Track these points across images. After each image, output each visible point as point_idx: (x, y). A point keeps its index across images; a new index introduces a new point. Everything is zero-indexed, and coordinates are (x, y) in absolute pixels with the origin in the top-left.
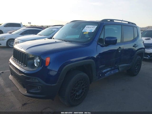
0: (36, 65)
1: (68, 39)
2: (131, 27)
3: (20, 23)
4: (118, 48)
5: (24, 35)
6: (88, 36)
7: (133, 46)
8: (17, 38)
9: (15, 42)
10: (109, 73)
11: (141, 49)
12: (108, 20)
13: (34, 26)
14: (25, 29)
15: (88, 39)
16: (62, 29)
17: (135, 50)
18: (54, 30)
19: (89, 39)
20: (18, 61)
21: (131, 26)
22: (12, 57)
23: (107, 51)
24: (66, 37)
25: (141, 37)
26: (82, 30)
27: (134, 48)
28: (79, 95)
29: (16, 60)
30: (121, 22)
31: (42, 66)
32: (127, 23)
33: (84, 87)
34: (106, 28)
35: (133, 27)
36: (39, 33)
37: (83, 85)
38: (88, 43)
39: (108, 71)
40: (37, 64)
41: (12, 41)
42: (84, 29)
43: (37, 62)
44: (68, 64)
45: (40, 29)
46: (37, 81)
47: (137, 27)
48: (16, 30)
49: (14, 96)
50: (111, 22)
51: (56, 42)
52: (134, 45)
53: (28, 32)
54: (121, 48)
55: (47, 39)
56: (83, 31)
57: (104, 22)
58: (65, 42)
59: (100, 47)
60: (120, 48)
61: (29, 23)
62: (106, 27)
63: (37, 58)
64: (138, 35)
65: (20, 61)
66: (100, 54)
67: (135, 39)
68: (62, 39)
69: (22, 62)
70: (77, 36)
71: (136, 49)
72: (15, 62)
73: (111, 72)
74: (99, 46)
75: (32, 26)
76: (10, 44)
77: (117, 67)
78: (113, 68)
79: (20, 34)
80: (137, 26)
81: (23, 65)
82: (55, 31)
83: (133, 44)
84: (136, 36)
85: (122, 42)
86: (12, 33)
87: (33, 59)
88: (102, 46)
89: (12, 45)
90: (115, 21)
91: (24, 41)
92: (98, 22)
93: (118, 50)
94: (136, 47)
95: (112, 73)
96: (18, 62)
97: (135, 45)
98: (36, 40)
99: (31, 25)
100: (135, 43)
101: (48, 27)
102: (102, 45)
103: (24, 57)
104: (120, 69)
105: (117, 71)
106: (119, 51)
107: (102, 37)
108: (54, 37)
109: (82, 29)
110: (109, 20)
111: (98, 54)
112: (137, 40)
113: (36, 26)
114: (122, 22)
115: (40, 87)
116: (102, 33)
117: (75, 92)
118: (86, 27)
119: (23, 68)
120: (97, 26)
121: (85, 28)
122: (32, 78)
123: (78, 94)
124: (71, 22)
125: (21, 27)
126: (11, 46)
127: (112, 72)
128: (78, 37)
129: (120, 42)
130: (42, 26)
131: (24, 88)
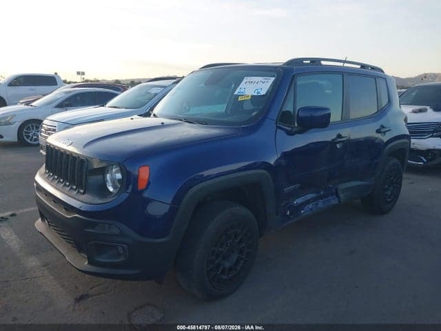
0: (111, 189)
1: (196, 117)
2: (371, 79)
3: (53, 74)
4: (335, 137)
5: (68, 108)
6: (252, 107)
7: (378, 131)
8: (50, 118)
9: (43, 130)
10: (310, 206)
11: (398, 139)
12: (305, 62)
13: (93, 81)
14: (70, 92)
15: (251, 113)
16: (179, 88)
17: (383, 142)
18: (154, 91)
19: (254, 114)
20: (61, 180)
21: (369, 75)
22: (43, 169)
23: (303, 147)
24: (189, 110)
25: (400, 105)
26: (235, 89)
27: (379, 136)
28: (230, 269)
29: (54, 178)
30: (341, 64)
31: (129, 191)
32: (359, 67)
33: (244, 245)
34: (299, 83)
35: (376, 78)
36: (111, 103)
37: (240, 242)
38: (250, 125)
39: (308, 202)
40: (114, 187)
41: (32, 126)
42: (240, 86)
43: (113, 181)
44: (196, 184)
45: (111, 91)
46: (115, 231)
47: (385, 78)
48: (44, 95)
49: (51, 277)
50: (313, 67)
51: (163, 125)
52: (378, 128)
53: (78, 98)
54: (343, 135)
55: (136, 116)
56: (236, 93)
57: (295, 67)
58: (187, 124)
59: (285, 135)
60: (339, 136)
61: (78, 73)
62: (300, 81)
63: (114, 170)
64: (390, 101)
65: (66, 179)
66: (285, 155)
67: (382, 112)
68: (179, 116)
69: (72, 182)
70: (221, 108)
71: (385, 138)
72: (51, 183)
73: (317, 204)
74: (281, 133)
75: (87, 81)
76: (29, 136)
77: (334, 191)
78: (322, 193)
79: (56, 107)
80: (385, 75)
81: (76, 190)
82: (156, 94)
83: (376, 125)
84: (384, 102)
85: (346, 121)
86: (33, 104)
87: (103, 171)
88: (290, 133)
89: (34, 137)
90: (323, 63)
91: (68, 125)
92: (276, 67)
93: (333, 143)
94: (384, 134)
95: (319, 206)
96: (59, 182)
97: (382, 127)
98: (102, 120)
99: (85, 79)
100: (382, 122)
101: (133, 83)
102: (289, 129)
103: (77, 166)
104: (341, 196)
105: (334, 201)
106: (338, 146)
107: (289, 107)
108: (156, 111)
109: (233, 86)
110: (309, 62)
111: (279, 156)
112: (386, 114)
113: (98, 81)
114: (346, 65)
115: (123, 248)
116: (288, 97)
117: (218, 260)
118: (245, 80)
119: (77, 197)
120: (274, 78)
121: (243, 85)
122: (102, 223)
123: (227, 265)
124: (203, 68)
125: (56, 84)
126: (30, 142)
127: (321, 204)
128: (224, 111)
129: (340, 119)
130: (117, 81)
131: (80, 252)
